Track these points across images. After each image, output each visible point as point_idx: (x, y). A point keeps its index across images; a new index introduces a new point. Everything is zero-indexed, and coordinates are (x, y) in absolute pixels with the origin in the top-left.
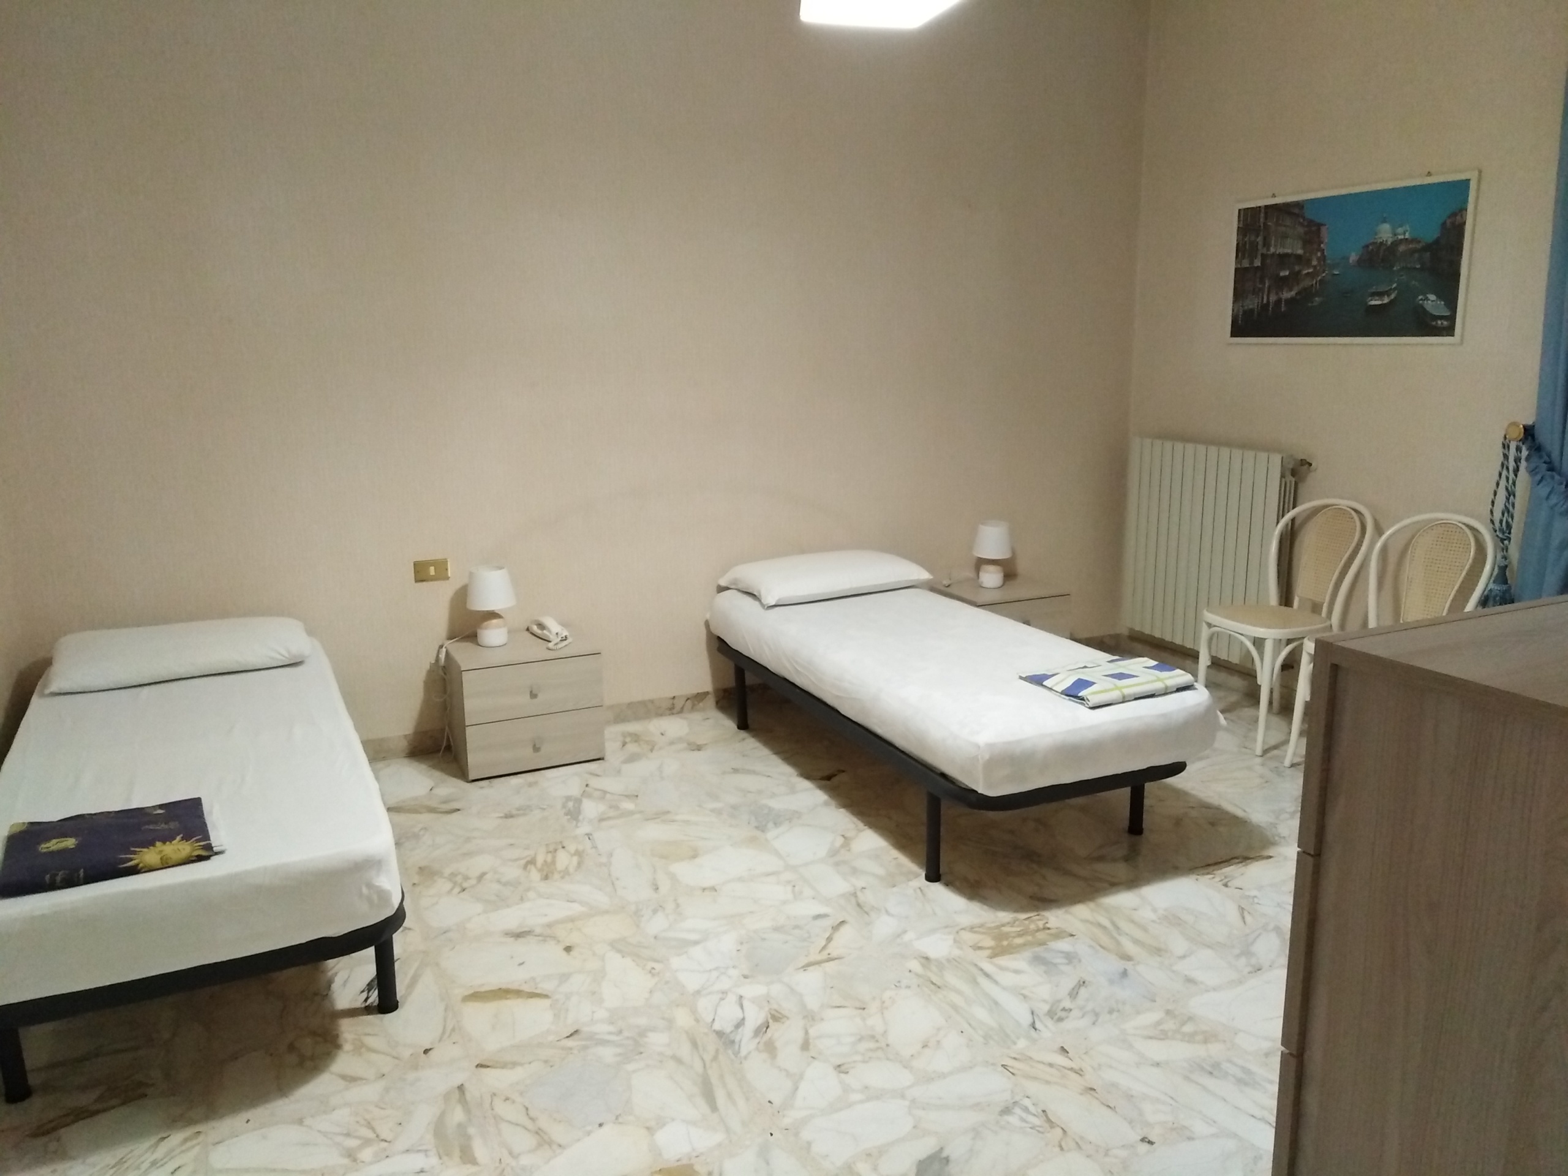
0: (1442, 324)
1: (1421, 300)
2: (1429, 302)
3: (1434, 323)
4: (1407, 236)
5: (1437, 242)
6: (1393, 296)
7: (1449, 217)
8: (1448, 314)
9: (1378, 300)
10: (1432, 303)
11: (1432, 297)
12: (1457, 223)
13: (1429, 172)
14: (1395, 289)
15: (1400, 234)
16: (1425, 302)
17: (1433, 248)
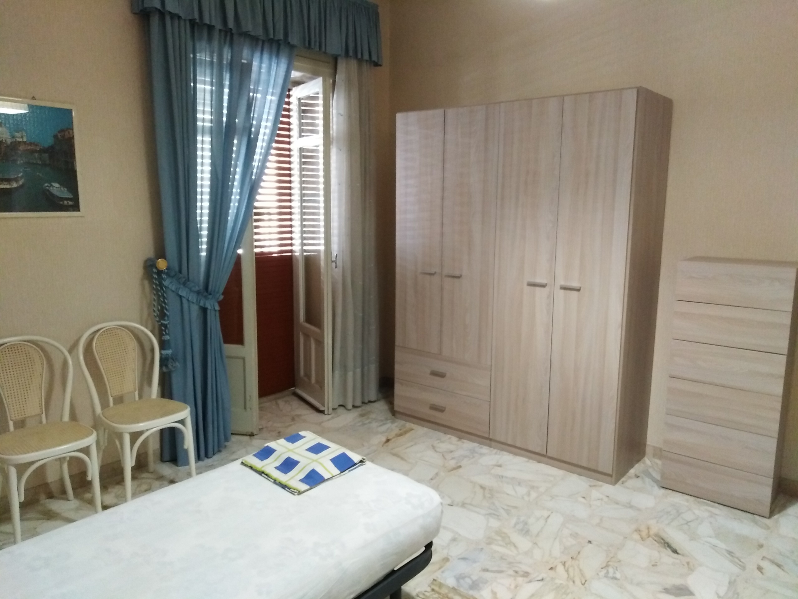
0: (68, 203)
1: (48, 186)
2: (55, 188)
3: (61, 203)
4: (25, 140)
5: (52, 147)
6: (21, 183)
7: (59, 132)
8: (70, 196)
9: (7, 185)
10: (56, 189)
11: (56, 185)
12: (66, 137)
13: (34, 97)
14: (22, 177)
15: (18, 138)
16: (51, 188)
17: (50, 151)
